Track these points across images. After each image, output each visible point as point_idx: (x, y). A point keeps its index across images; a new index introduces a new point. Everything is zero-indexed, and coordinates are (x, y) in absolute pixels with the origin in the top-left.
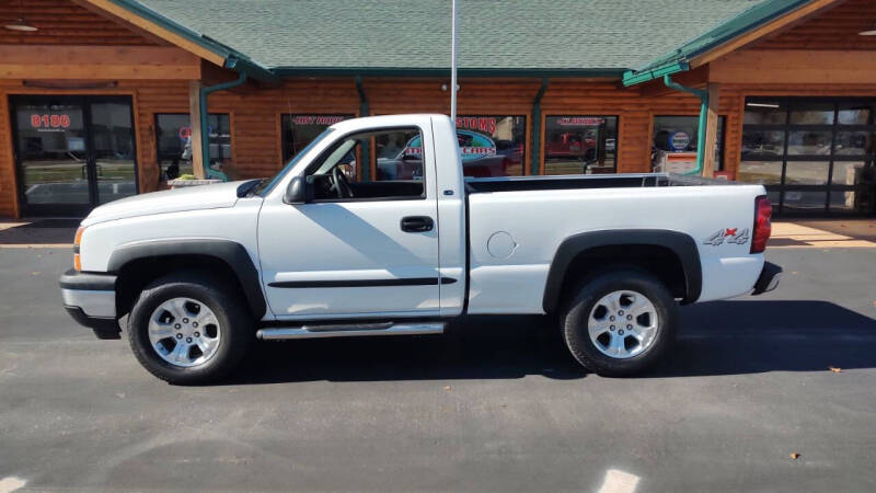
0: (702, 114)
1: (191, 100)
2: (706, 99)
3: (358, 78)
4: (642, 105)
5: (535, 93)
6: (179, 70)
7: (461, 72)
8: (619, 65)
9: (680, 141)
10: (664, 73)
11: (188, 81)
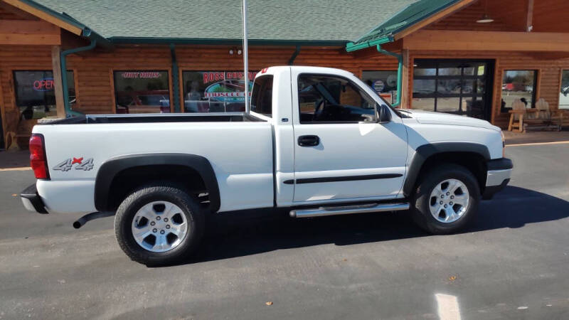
0: (399, 69)
1: (54, 60)
2: (401, 59)
3: (172, 46)
4: (355, 64)
5: (291, 56)
6: (43, 38)
7: (250, 42)
8: (343, 39)
9: (379, 86)
10: (377, 43)
11: (50, 46)
